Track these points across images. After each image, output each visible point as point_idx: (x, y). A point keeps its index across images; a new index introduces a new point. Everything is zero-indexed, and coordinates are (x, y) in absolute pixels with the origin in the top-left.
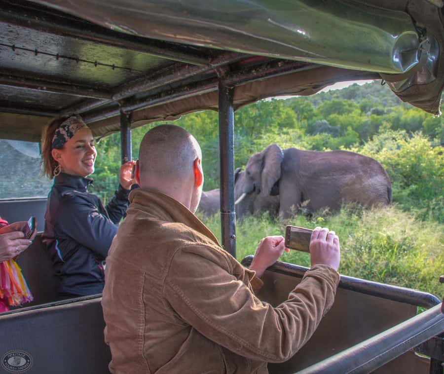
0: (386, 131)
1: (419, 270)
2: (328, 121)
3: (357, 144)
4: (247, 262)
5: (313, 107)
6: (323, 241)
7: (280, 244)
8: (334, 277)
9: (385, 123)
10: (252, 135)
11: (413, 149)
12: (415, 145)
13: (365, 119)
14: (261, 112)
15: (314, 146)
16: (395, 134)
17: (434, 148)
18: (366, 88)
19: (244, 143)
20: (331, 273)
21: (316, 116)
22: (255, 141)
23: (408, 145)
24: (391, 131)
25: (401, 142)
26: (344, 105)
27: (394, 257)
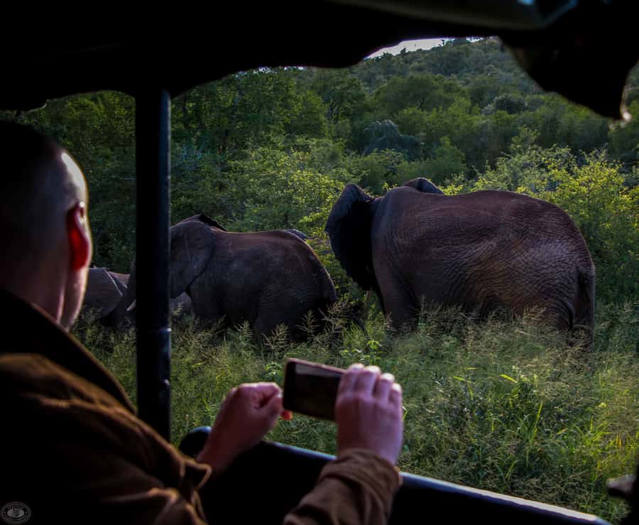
0: (525, 149)
1: (591, 462)
2: (397, 123)
3: (462, 177)
4: (193, 443)
5: (364, 88)
6: (367, 397)
7: (271, 401)
8: (386, 478)
9: (524, 131)
10: (224, 148)
11: (584, 189)
12: (590, 181)
13: (479, 120)
14: (247, 97)
15: (364, 178)
16: (545, 155)
17: (631, 188)
18: (485, 51)
19: (206, 167)
20: (380, 469)
21: (370, 110)
22: (232, 163)
23: (573, 182)
24: (536, 149)
25: (558, 174)
26: (436, 88)
27: (535, 431)
